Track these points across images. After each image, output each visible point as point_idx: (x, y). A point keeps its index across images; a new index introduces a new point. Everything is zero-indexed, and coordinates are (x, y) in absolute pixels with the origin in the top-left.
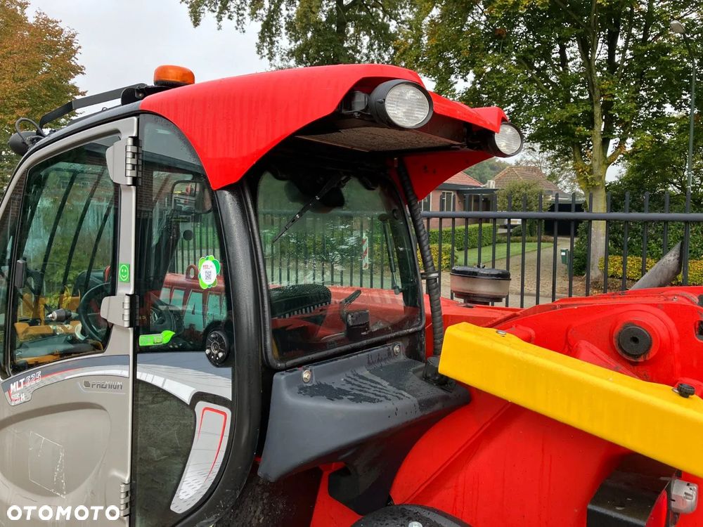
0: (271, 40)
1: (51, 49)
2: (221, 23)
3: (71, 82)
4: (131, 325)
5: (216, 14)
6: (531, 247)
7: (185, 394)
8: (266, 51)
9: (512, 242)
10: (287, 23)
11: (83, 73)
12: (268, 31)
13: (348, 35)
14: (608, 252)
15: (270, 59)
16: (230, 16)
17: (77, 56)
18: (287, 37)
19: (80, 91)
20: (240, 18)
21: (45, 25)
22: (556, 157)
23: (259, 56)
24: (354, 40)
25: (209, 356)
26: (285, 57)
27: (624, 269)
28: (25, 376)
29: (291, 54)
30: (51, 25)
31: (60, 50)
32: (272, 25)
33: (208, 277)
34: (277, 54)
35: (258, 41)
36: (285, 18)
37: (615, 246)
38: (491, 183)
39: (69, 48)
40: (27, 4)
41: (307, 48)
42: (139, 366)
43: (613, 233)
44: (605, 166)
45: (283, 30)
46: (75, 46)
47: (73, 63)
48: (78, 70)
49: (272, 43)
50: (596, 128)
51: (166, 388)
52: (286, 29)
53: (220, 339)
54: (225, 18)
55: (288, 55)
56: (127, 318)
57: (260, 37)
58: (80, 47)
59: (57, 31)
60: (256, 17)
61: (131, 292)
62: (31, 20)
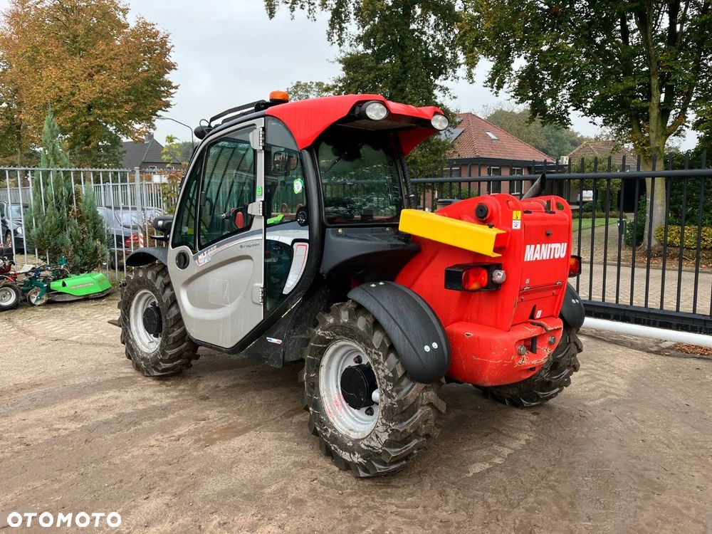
0: (340, 26)
1: (150, 49)
2: (294, 13)
3: (166, 76)
4: (263, 214)
5: (289, 5)
6: (600, 222)
7: (288, 241)
8: (336, 38)
9: (584, 217)
10: (356, 9)
11: (176, 69)
12: (338, 18)
13: (415, 17)
14: (668, 222)
15: (340, 45)
16: (302, 5)
17: (171, 54)
18: (356, 22)
19: (173, 85)
20: (312, 7)
21: (144, 28)
22: (620, 130)
23: (330, 43)
24: (421, 21)
25: (299, 222)
26: (353, 42)
27: (682, 238)
28: (207, 250)
29: (359, 39)
30: (149, 28)
31: (157, 49)
32: (341, 12)
33: (298, 188)
34: (346, 40)
35: (328, 28)
36: (354, 4)
37: (675, 217)
38: (565, 159)
39: (164, 48)
40: (128, 9)
41: (374, 33)
42: (267, 233)
43: (674, 204)
44: (663, 138)
45: (352, 16)
46: (169, 45)
47: (168, 61)
48: (171, 67)
49: (341, 29)
50: (654, 100)
51: (280, 240)
52: (355, 14)
53: (304, 214)
54: (297, 7)
55: (356, 41)
56: (261, 212)
57: (330, 25)
58: (173, 46)
59: (154, 33)
60: (326, 8)
61: (263, 200)
62: (133, 25)
